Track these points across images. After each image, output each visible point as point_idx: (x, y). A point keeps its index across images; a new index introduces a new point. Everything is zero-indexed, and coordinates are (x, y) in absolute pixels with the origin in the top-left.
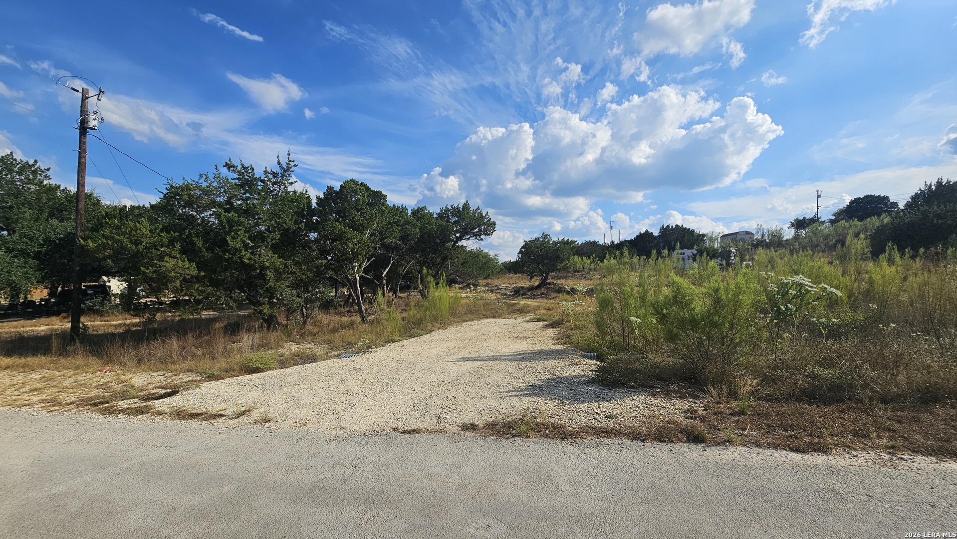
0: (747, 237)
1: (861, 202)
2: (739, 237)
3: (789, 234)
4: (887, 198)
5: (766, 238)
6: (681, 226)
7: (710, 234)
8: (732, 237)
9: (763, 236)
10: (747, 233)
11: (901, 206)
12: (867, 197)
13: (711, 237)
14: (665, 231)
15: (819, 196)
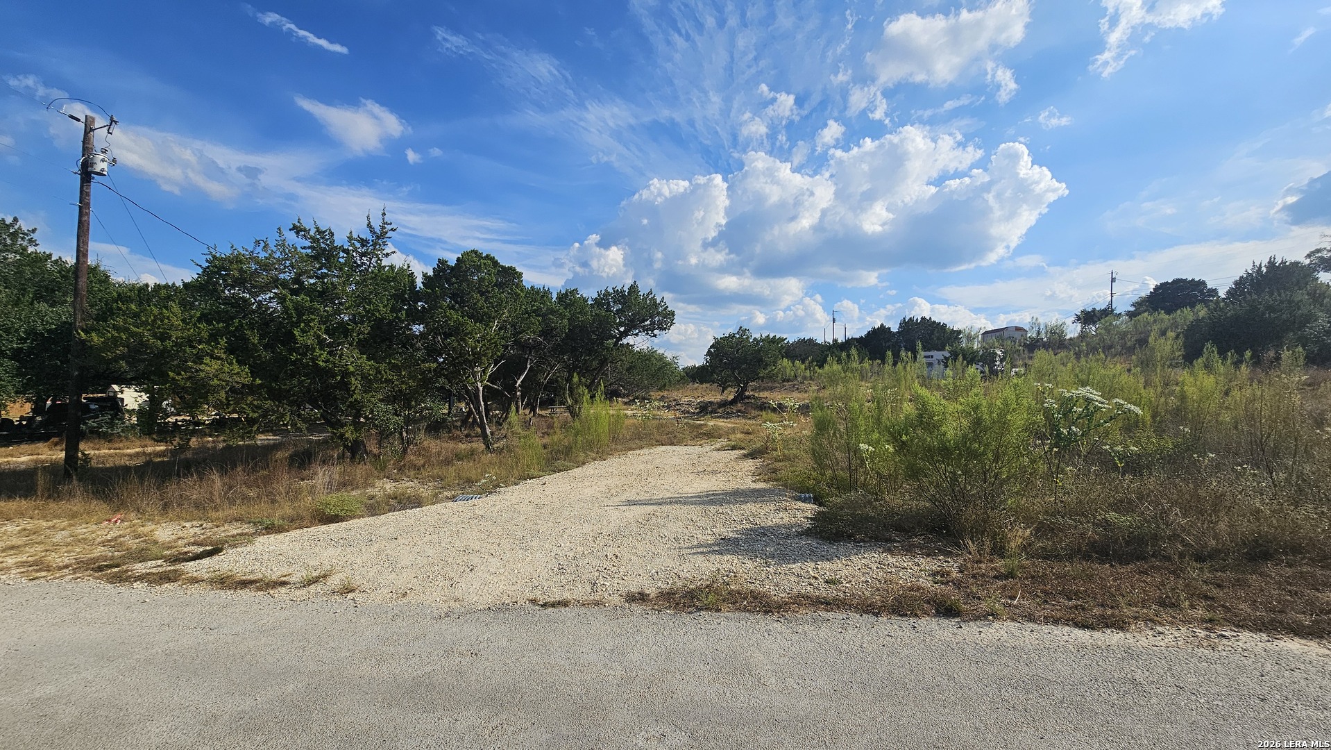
0: (1017, 335)
1: (1169, 288)
2: (1006, 334)
3: (1073, 330)
4: (1203, 283)
5: (1043, 335)
6: (928, 318)
7: (967, 331)
8: (998, 334)
9: (1039, 333)
10: (1018, 329)
11: (1222, 293)
12: (1176, 281)
13: (969, 334)
14: (908, 326)
15: (1113, 280)
